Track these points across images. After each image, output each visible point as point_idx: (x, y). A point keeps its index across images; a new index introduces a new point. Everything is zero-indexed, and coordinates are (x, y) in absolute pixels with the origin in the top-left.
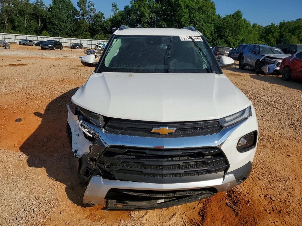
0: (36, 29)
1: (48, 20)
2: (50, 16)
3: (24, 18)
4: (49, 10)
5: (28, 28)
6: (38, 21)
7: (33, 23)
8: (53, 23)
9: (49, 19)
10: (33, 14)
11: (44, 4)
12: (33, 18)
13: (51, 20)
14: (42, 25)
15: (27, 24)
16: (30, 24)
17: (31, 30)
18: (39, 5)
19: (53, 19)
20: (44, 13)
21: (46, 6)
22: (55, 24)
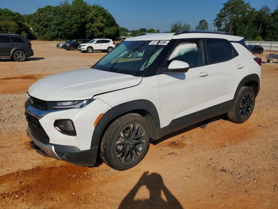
0: (254, 34)
1: (268, 25)
2: (272, 21)
3: (247, 25)
4: (273, 15)
5: (247, 35)
6: (259, 27)
7: (254, 30)
8: (274, 27)
9: (270, 24)
10: (256, 21)
11: (269, 10)
12: (254, 24)
13: (272, 24)
14: (262, 30)
15: (248, 31)
16: (251, 30)
17: (250, 36)
18: (264, 12)
19: (273, 24)
20: (267, 19)
21: (270, 11)
22: (275, 29)
